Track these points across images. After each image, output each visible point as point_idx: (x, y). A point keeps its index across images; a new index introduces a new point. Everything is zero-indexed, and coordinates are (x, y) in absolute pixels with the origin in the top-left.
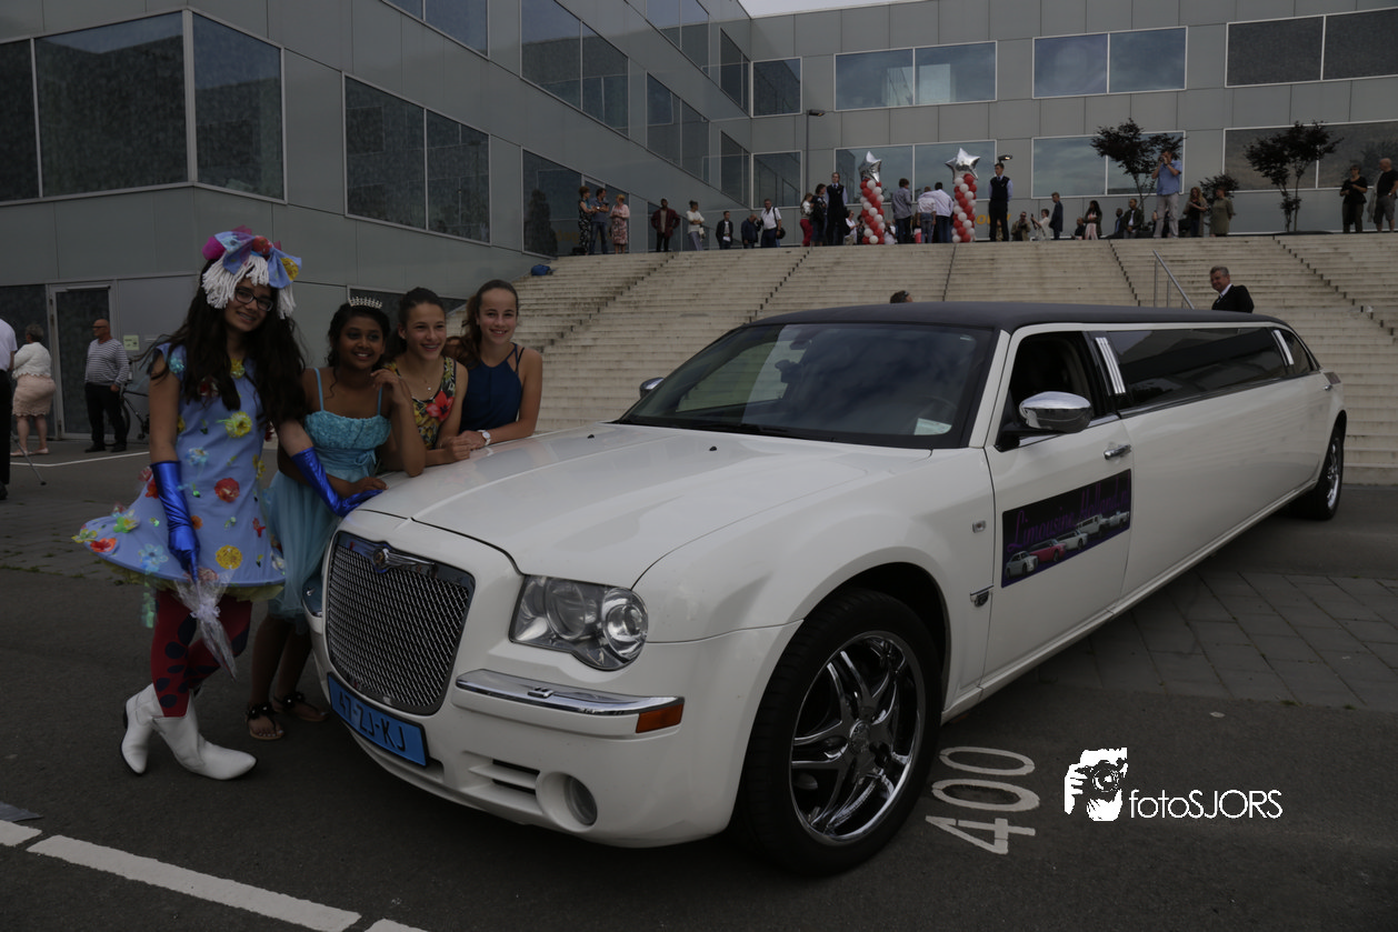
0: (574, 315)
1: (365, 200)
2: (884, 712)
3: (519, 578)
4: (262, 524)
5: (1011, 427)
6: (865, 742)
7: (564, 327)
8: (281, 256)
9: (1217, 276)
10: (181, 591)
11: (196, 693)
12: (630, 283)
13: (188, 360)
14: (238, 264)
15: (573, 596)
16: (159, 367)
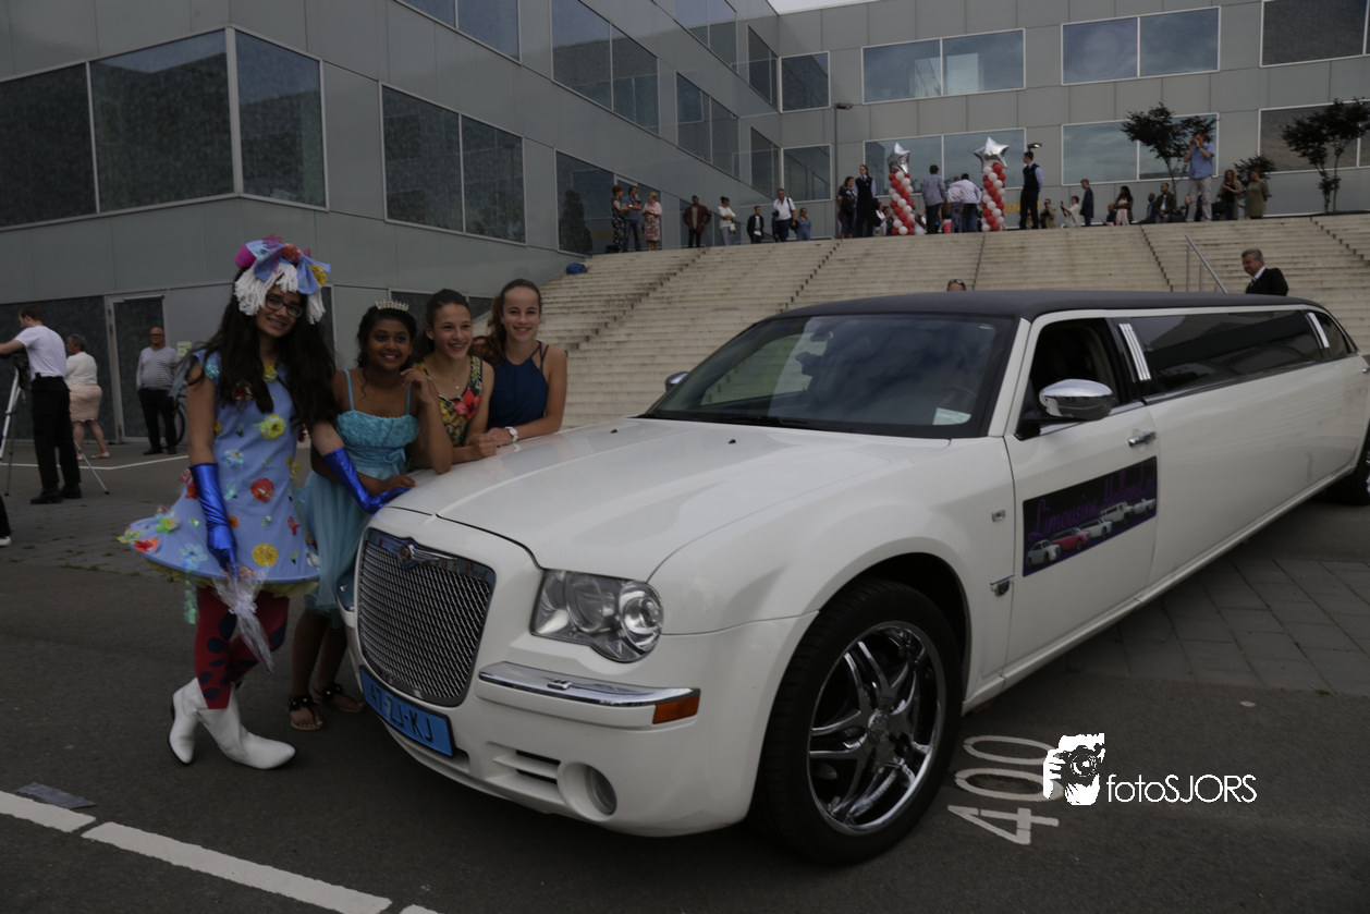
0: (608, 311)
1: (405, 205)
2: (903, 702)
3: (538, 572)
4: (297, 522)
5: (1032, 415)
6: (883, 732)
7: (599, 324)
8: (310, 263)
9: (1251, 259)
10: (220, 588)
11: (238, 686)
12: (663, 279)
13: (223, 366)
14: (267, 272)
15: (590, 589)
16: (196, 374)
